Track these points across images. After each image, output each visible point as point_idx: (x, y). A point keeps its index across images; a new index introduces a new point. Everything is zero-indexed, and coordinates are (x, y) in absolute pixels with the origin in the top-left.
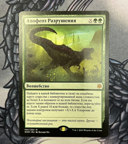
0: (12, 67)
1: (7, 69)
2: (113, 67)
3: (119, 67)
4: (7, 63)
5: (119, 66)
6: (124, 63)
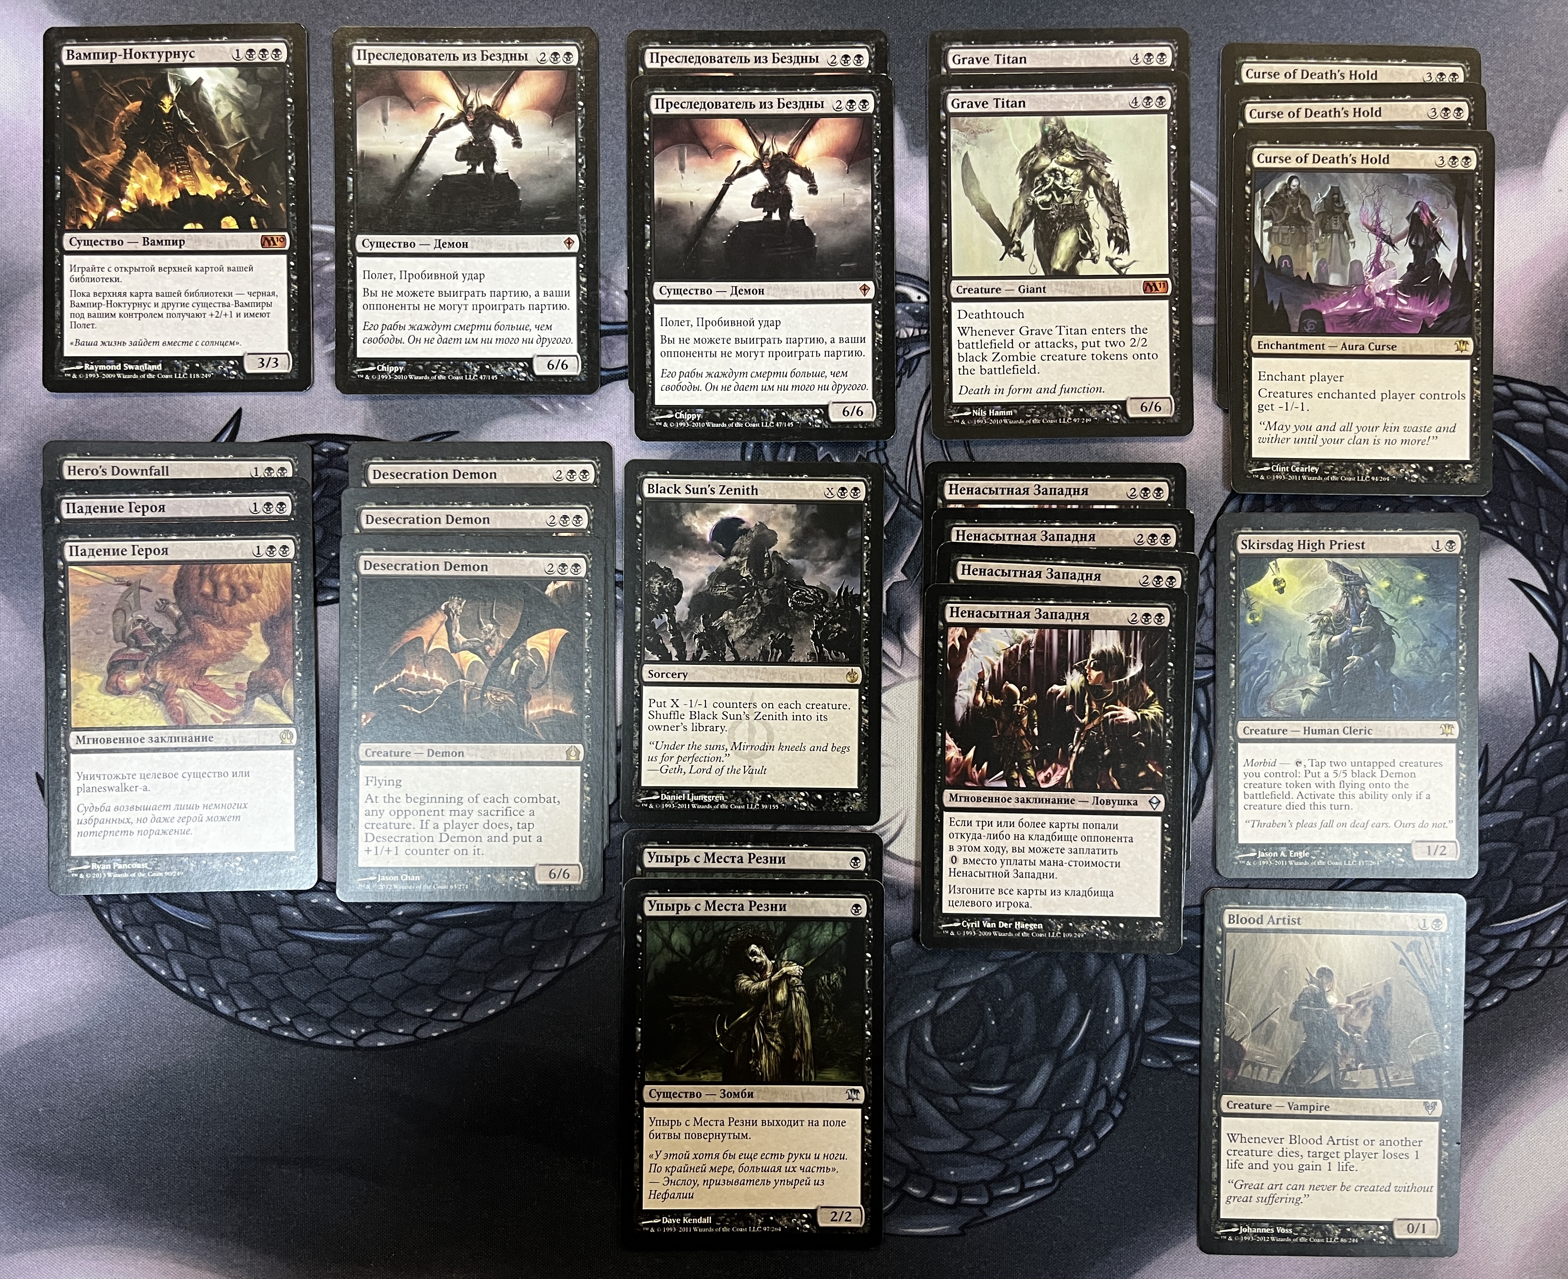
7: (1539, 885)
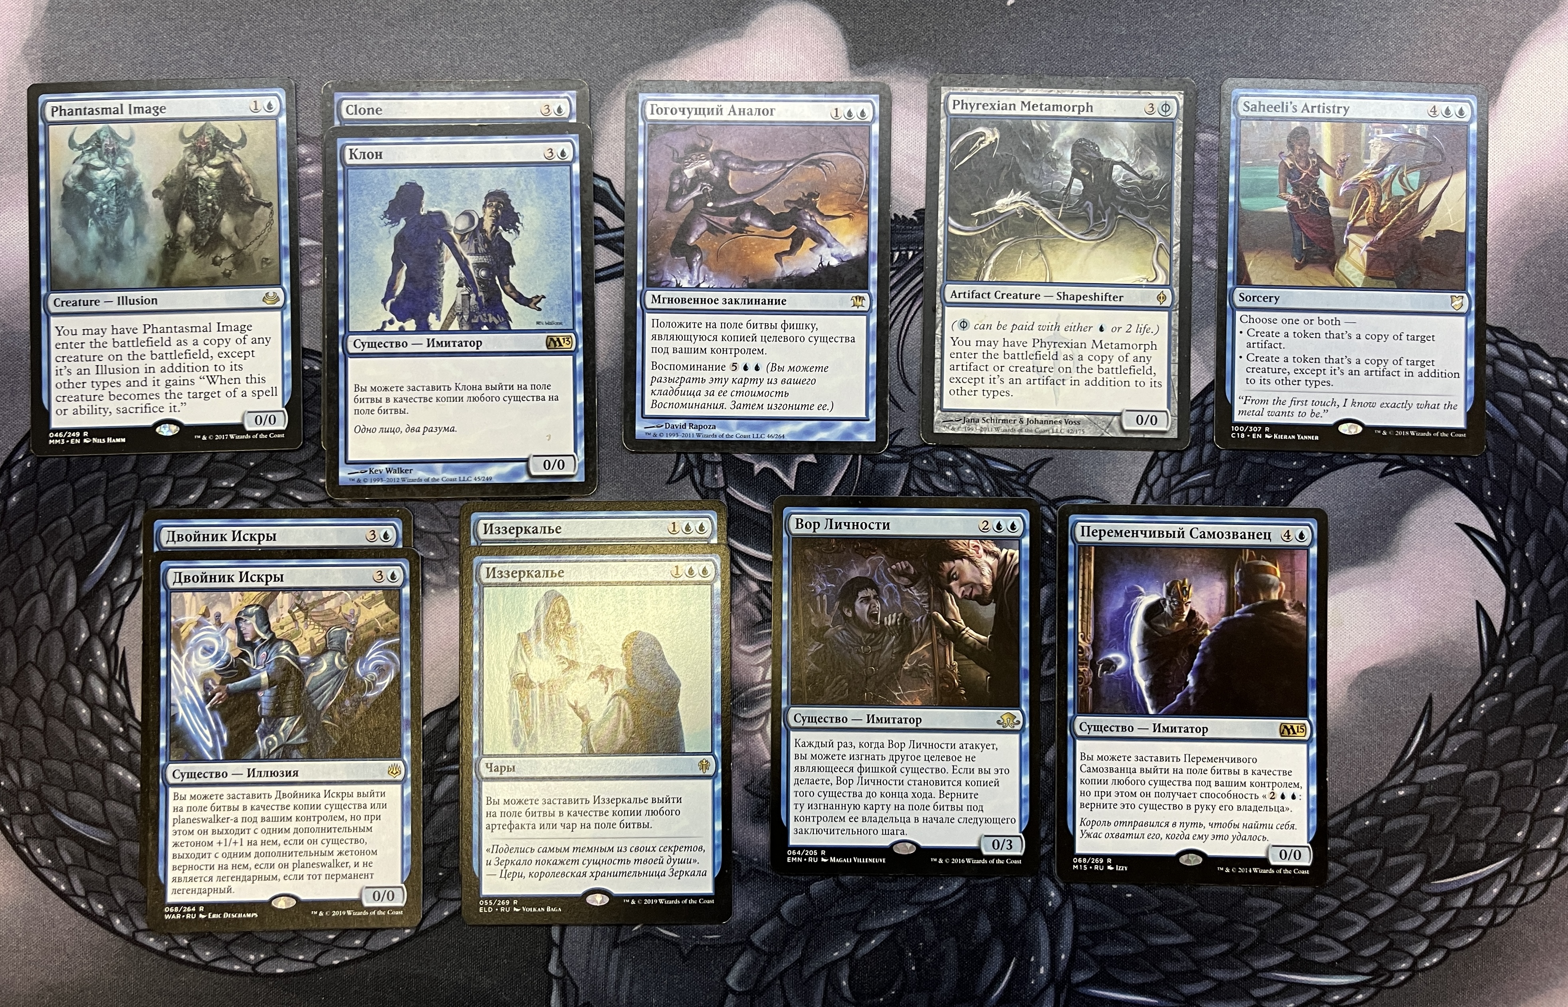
0: (697, 476)
1: (682, 482)
2: (997, 482)
3: (1015, 482)
4: (682, 466)
5: (1014, 478)
6: (1029, 471)
7: (1482, 841)
